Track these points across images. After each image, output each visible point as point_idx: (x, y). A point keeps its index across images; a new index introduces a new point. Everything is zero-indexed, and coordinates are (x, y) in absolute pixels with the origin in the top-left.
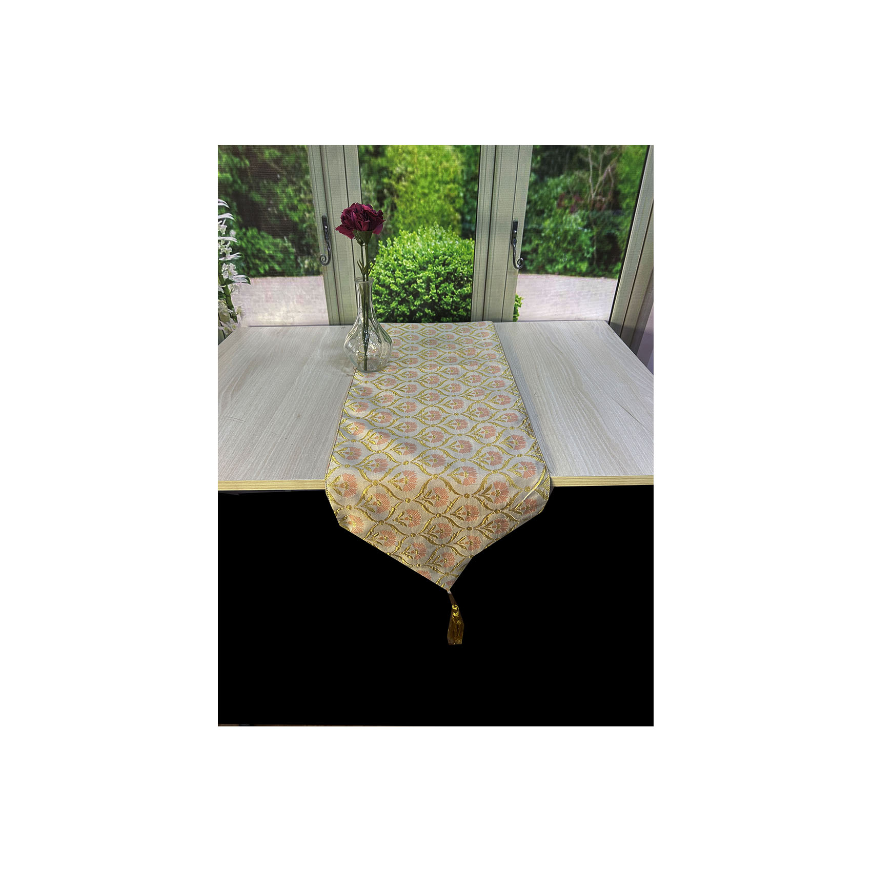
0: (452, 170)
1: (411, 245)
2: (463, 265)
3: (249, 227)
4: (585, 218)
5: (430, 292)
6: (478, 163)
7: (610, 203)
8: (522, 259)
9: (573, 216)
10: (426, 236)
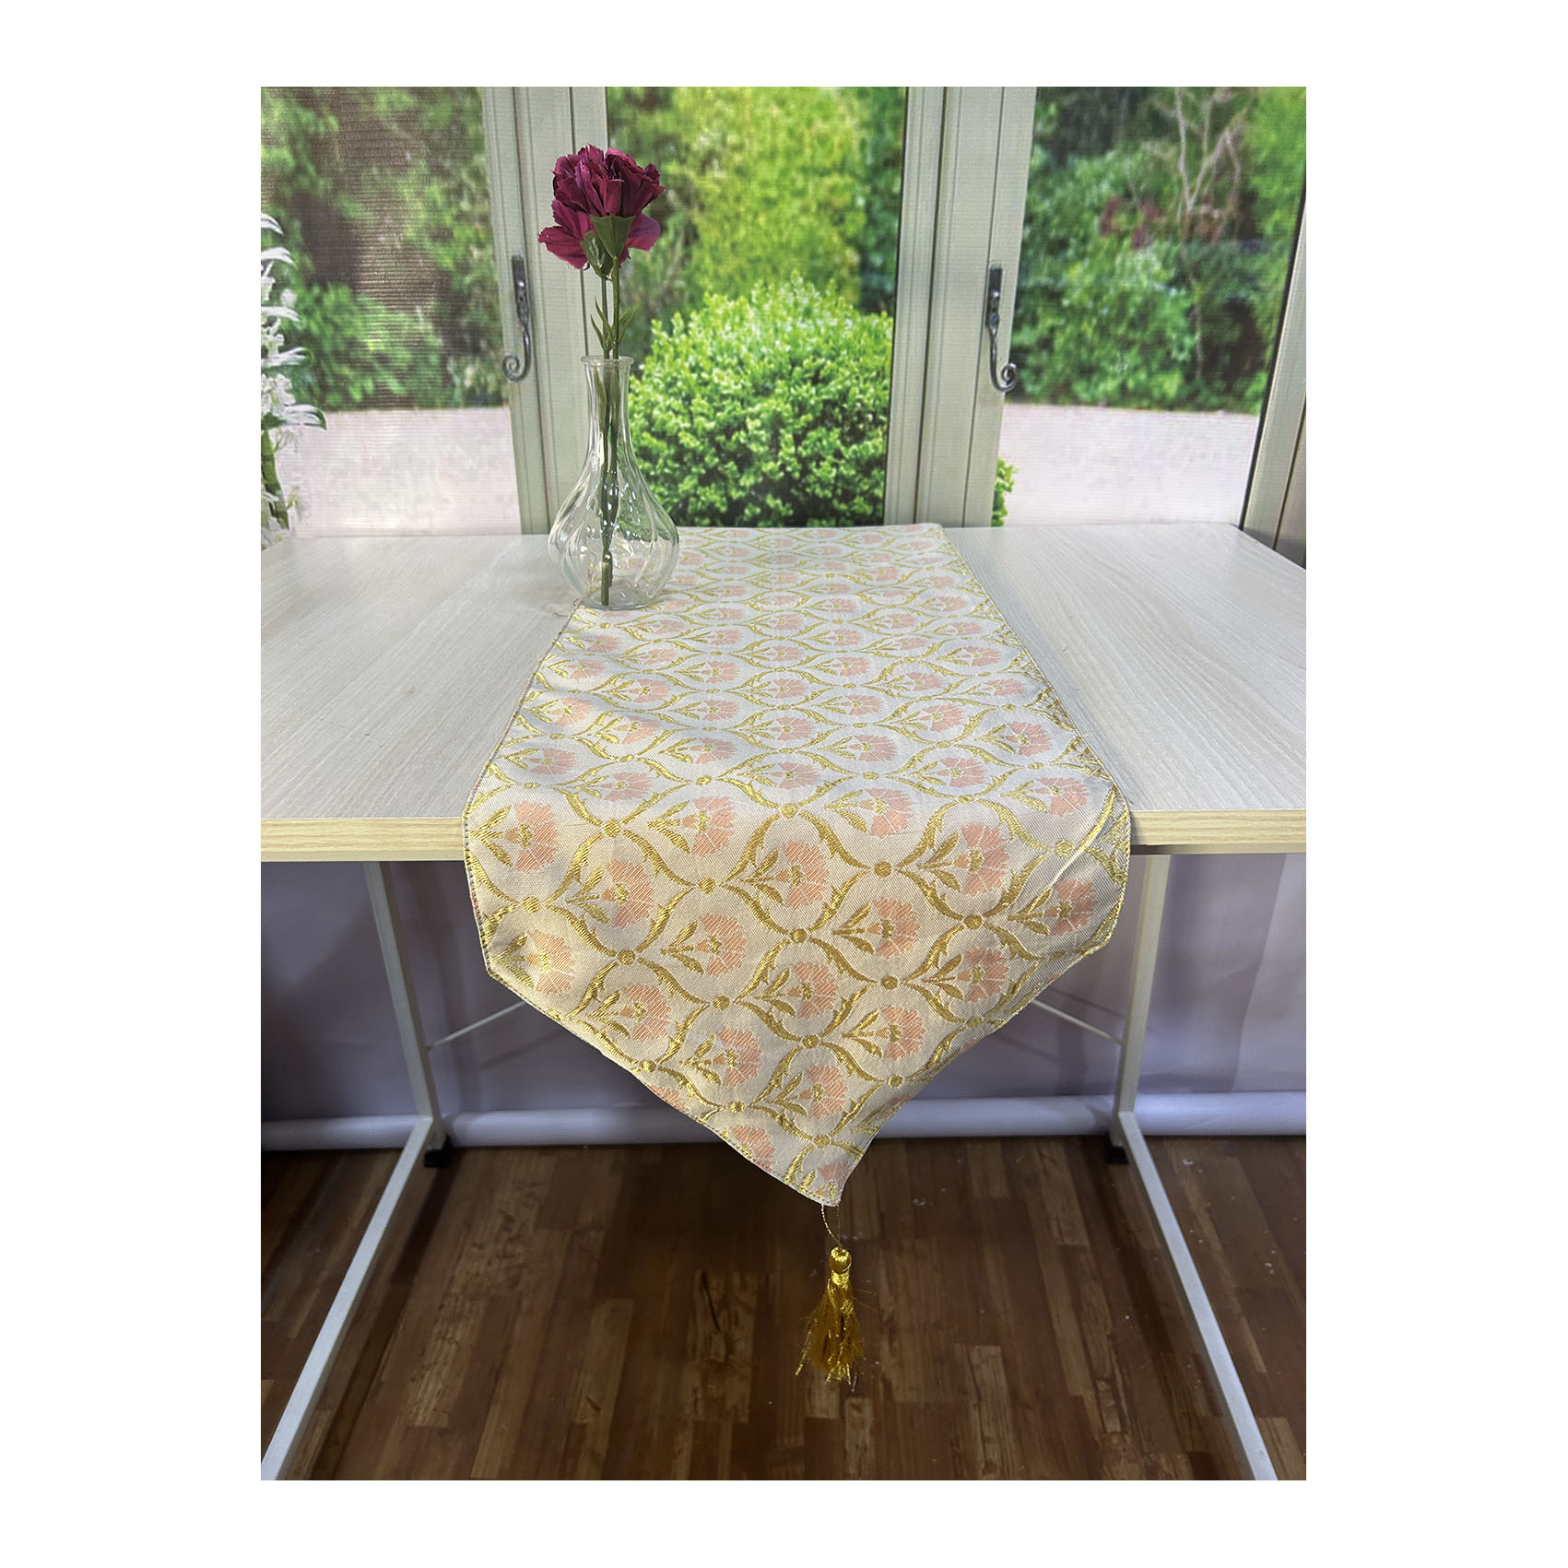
0: (836, 140)
1: (732, 330)
2: (865, 381)
3: (329, 285)
4: (1170, 261)
5: (781, 454)
6: (900, 124)
7: (1232, 223)
8: (1013, 365)
9: (1140, 257)
10: (772, 307)
